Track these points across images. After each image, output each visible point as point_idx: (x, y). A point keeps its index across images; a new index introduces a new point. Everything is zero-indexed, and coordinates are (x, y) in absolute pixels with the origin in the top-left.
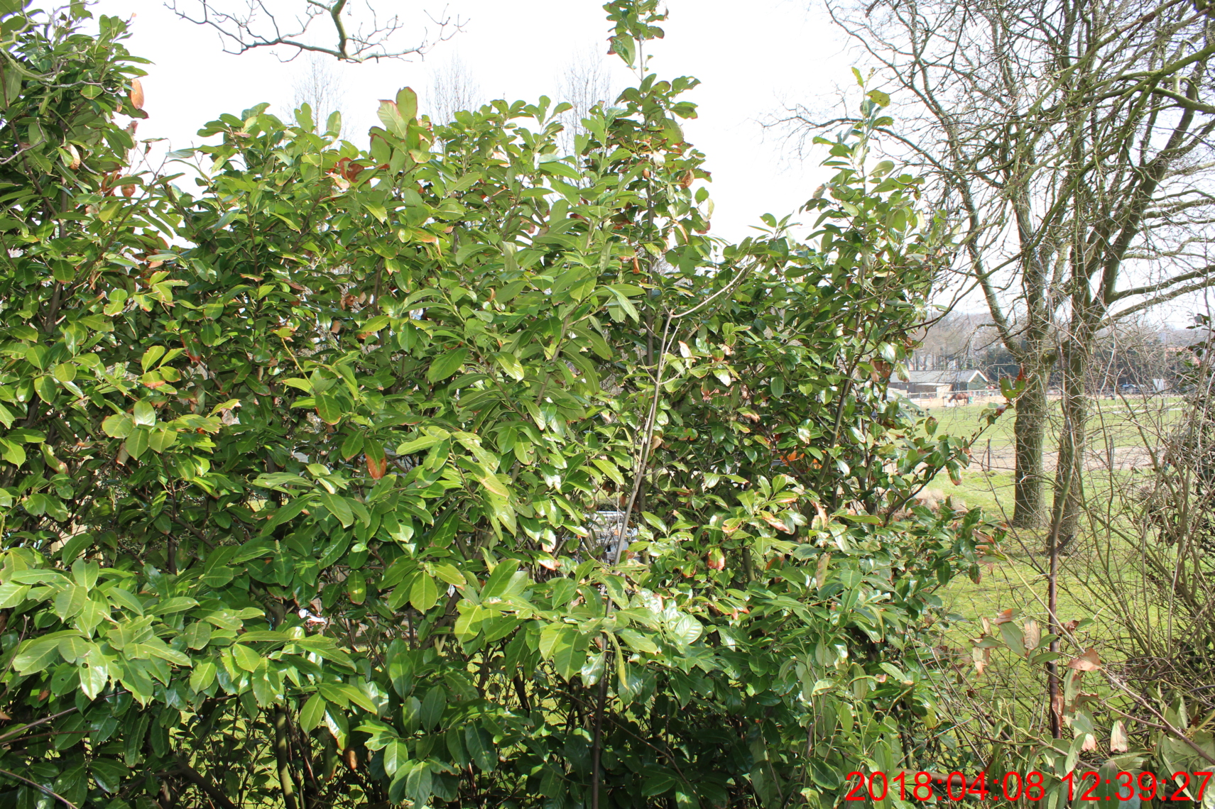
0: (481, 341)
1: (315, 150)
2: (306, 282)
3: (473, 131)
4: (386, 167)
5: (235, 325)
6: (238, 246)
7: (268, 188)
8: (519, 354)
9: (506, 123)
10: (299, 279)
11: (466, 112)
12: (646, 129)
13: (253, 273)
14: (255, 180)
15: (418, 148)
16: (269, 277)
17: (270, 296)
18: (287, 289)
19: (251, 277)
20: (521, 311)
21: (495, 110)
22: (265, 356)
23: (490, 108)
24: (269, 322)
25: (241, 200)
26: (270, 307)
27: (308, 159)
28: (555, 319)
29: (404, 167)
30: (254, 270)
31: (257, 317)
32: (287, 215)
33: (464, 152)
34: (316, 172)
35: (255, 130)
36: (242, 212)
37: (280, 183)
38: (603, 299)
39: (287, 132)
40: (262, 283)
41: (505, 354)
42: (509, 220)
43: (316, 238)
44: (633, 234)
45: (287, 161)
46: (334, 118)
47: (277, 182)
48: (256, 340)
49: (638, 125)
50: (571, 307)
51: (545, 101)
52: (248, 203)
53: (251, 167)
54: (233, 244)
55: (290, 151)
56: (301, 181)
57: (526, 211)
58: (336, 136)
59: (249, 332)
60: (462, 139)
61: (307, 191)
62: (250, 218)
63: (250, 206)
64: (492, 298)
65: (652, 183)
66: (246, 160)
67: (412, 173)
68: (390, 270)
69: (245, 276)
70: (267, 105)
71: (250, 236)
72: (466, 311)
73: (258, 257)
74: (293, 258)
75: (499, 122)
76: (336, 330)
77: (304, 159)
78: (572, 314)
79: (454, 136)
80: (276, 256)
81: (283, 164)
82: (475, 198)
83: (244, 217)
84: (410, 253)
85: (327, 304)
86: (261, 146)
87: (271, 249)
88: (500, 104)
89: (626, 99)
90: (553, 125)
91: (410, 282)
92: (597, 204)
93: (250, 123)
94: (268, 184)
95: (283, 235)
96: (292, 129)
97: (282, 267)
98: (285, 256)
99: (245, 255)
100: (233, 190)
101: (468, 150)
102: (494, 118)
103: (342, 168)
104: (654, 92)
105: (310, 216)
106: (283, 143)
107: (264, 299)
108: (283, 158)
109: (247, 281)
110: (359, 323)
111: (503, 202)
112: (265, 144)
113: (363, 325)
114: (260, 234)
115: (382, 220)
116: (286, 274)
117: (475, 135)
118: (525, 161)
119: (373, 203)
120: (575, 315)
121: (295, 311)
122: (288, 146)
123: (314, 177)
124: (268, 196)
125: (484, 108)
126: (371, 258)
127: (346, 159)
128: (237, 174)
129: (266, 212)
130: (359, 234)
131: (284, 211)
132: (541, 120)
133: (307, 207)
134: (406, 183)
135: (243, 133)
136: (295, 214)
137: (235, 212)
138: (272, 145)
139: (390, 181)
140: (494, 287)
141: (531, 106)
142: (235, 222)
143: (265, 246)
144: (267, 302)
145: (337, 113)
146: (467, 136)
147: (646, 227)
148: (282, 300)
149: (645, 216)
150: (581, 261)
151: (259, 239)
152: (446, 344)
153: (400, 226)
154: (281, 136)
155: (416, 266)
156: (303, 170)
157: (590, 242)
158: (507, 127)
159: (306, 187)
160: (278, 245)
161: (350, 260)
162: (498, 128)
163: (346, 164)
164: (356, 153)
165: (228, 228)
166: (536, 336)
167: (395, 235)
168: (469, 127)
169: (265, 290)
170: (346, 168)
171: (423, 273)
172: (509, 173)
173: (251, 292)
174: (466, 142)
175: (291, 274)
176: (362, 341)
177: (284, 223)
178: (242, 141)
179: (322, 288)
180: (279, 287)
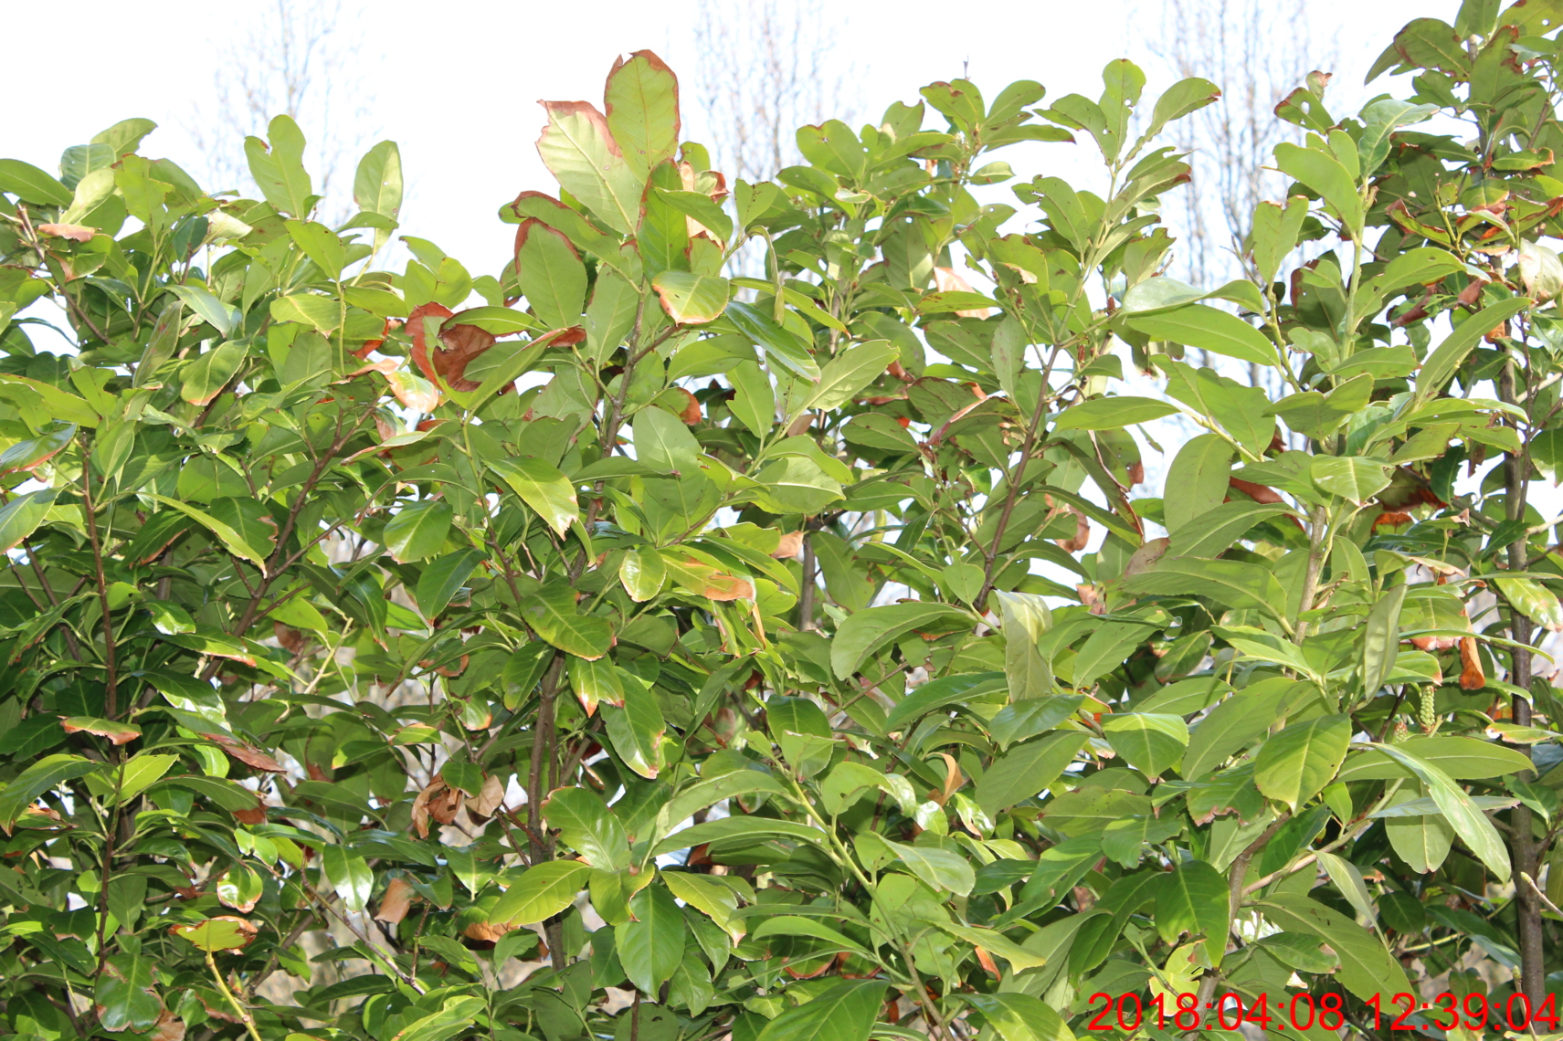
0: (931, 956)
1: (318, 279)
2: (284, 737)
3: (864, 196)
4: (575, 336)
5: (32, 897)
6: (54, 615)
7: (156, 415)
8: (1062, 996)
9: (977, 164)
10: (258, 725)
11: (838, 129)
12: (1486, 166)
13: (98, 712)
14: (114, 387)
15: (683, 262)
16: (158, 725)
17: (158, 792)
18: (217, 766)
19: (94, 728)
20: (1077, 845)
21: (934, 121)
22: (141, 1007)
23: (919, 111)
24: (154, 883)
25: (62, 457)
26: (159, 831)
27: (292, 309)
28: (1199, 870)
29: (634, 332)
30: (106, 700)
31: (116, 866)
32: (221, 508)
33: (834, 271)
34: (323, 353)
35: (108, 212)
36: (66, 498)
37: (198, 398)
38: (1368, 792)
39: (219, 220)
40: (133, 747)
41: (1016, 999)
42: (1001, 507)
43: (321, 580)
44: (1456, 545)
45: (222, 317)
46: (377, 162)
47: (187, 392)
48: (109, 950)
49: (1456, 152)
50: (1258, 826)
51: (1123, 77)
52: (88, 466)
53: (92, 343)
54: (29, 609)
55: (230, 284)
56: (270, 387)
57: (1065, 473)
58: (387, 225)
59: (82, 921)
60: (825, 224)
61: (292, 424)
62: (91, 517)
63: (93, 476)
64: (948, 790)
65: (1518, 358)
66: (75, 316)
67: (664, 351)
68: (589, 699)
69: (75, 725)
70: (146, 127)
71: (92, 581)
72: (873, 848)
73: (118, 654)
74: (241, 655)
75: (951, 160)
76: (394, 914)
77: (279, 311)
78: (1256, 848)
79: (798, 216)
80: (182, 650)
81: (205, 329)
82: (881, 431)
83: (73, 516)
84: (657, 633)
85: (351, 812)
86: (132, 270)
87: (167, 625)
88: (953, 96)
89: (1410, 64)
90: (1155, 163)
91: (660, 741)
92: (1340, 448)
93: (90, 190)
94: (157, 399)
95: (203, 574)
96: (235, 209)
97: (198, 689)
98: (213, 649)
99: (73, 647)
100: (35, 423)
101: (849, 263)
102: (932, 148)
103: (419, 341)
104: (1511, 32)
105: (299, 506)
106: (205, 258)
107: (137, 803)
108: (206, 308)
109: (80, 743)
110: (471, 881)
111: (978, 443)
112: (142, 263)
113: (489, 891)
114: (126, 572)
115: (560, 524)
116: (216, 712)
117: (869, 209)
118: (1057, 296)
119: (526, 462)
120: (1271, 852)
121: (247, 842)
122: (222, 267)
123: (319, 373)
124: (152, 438)
125: (897, 113)
126: (522, 657)
127: (432, 308)
128: (48, 367)
129: (148, 496)
130: (480, 572)
131: (210, 490)
132: (1110, 148)
133: (292, 476)
134: (638, 389)
135: (67, 224)
136: (249, 501)
137: (42, 498)
138: (166, 263)
139: (585, 381)
140: (954, 749)
141: (1073, 100)
142: (41, 534)
143: (142, 615)
144: (146, 812)
145: (388, 148)
146: (840, 214)
147: (1498, 516)
148: (201, 804)
149: (1492, 479)
150: (1290, 657)
151: (121, 591)
152: (798, 964)
153: (624, 542)
154: (199, 233)
155: (675, 682)
156: (277, 349)
157: (1316, 586)
158: (984, 180)
159: (288, 406)
160: (187, 609)
161: (442, 661)
162: (950, 181)
163: (432, 324)
164: (463, 285)
165: (16, 554)
166: (1131, 932)
167: (609, 572)
168: (848, 183)
169: (142, 771)
170: (433, 341)
171: (703, 702)
172: (1003, 339)
173: (93, 779)
174: (838, 234)
175: (234, 712)
176: (483, 947)
177: (211, 536)
178: (60, 249)
179: (339, 762)
180: (192, 763)
